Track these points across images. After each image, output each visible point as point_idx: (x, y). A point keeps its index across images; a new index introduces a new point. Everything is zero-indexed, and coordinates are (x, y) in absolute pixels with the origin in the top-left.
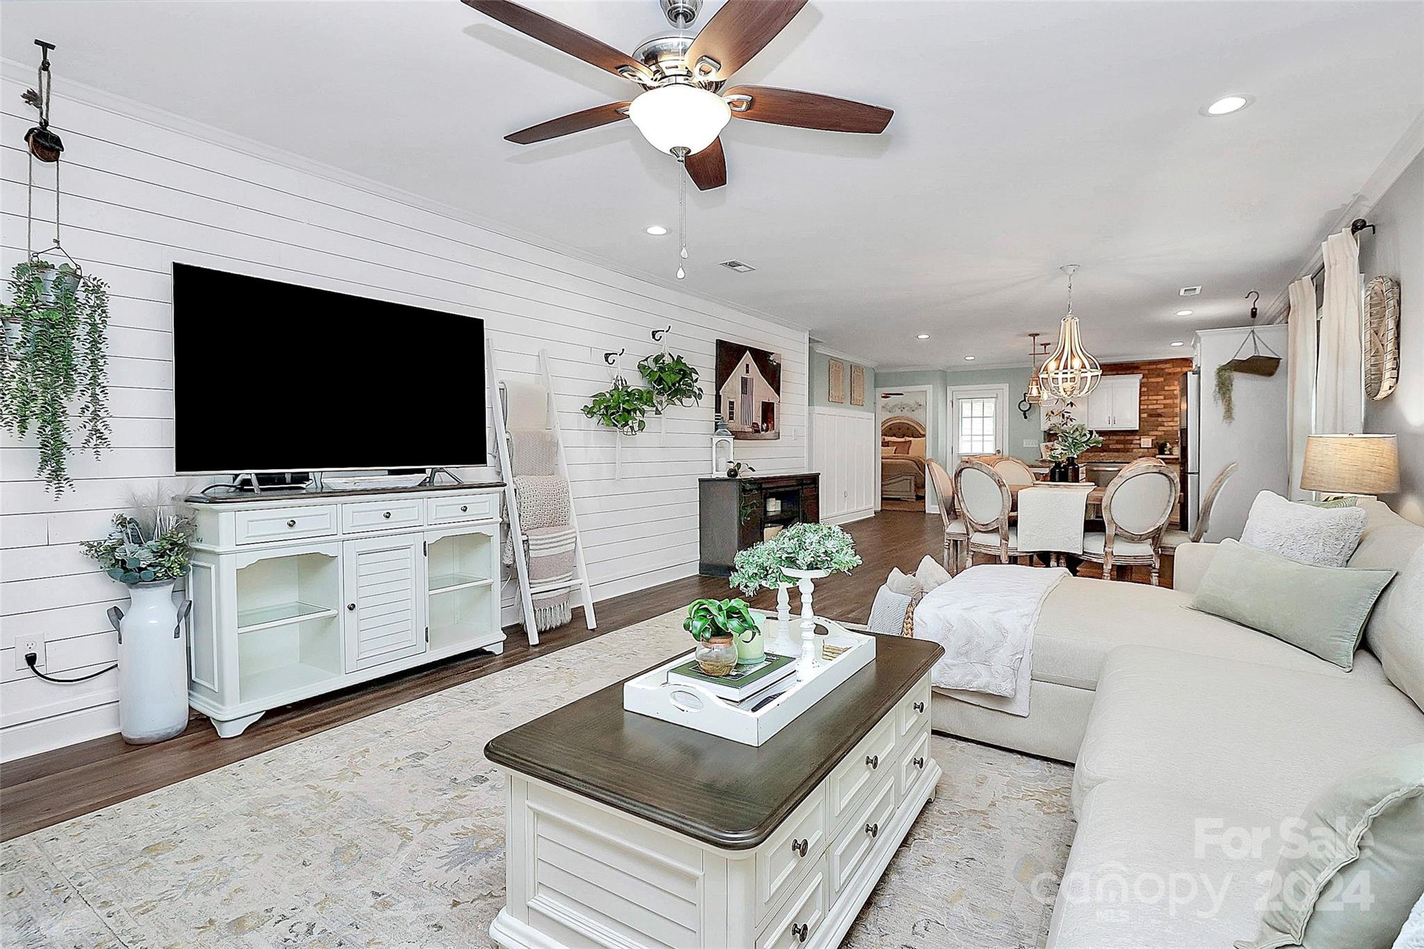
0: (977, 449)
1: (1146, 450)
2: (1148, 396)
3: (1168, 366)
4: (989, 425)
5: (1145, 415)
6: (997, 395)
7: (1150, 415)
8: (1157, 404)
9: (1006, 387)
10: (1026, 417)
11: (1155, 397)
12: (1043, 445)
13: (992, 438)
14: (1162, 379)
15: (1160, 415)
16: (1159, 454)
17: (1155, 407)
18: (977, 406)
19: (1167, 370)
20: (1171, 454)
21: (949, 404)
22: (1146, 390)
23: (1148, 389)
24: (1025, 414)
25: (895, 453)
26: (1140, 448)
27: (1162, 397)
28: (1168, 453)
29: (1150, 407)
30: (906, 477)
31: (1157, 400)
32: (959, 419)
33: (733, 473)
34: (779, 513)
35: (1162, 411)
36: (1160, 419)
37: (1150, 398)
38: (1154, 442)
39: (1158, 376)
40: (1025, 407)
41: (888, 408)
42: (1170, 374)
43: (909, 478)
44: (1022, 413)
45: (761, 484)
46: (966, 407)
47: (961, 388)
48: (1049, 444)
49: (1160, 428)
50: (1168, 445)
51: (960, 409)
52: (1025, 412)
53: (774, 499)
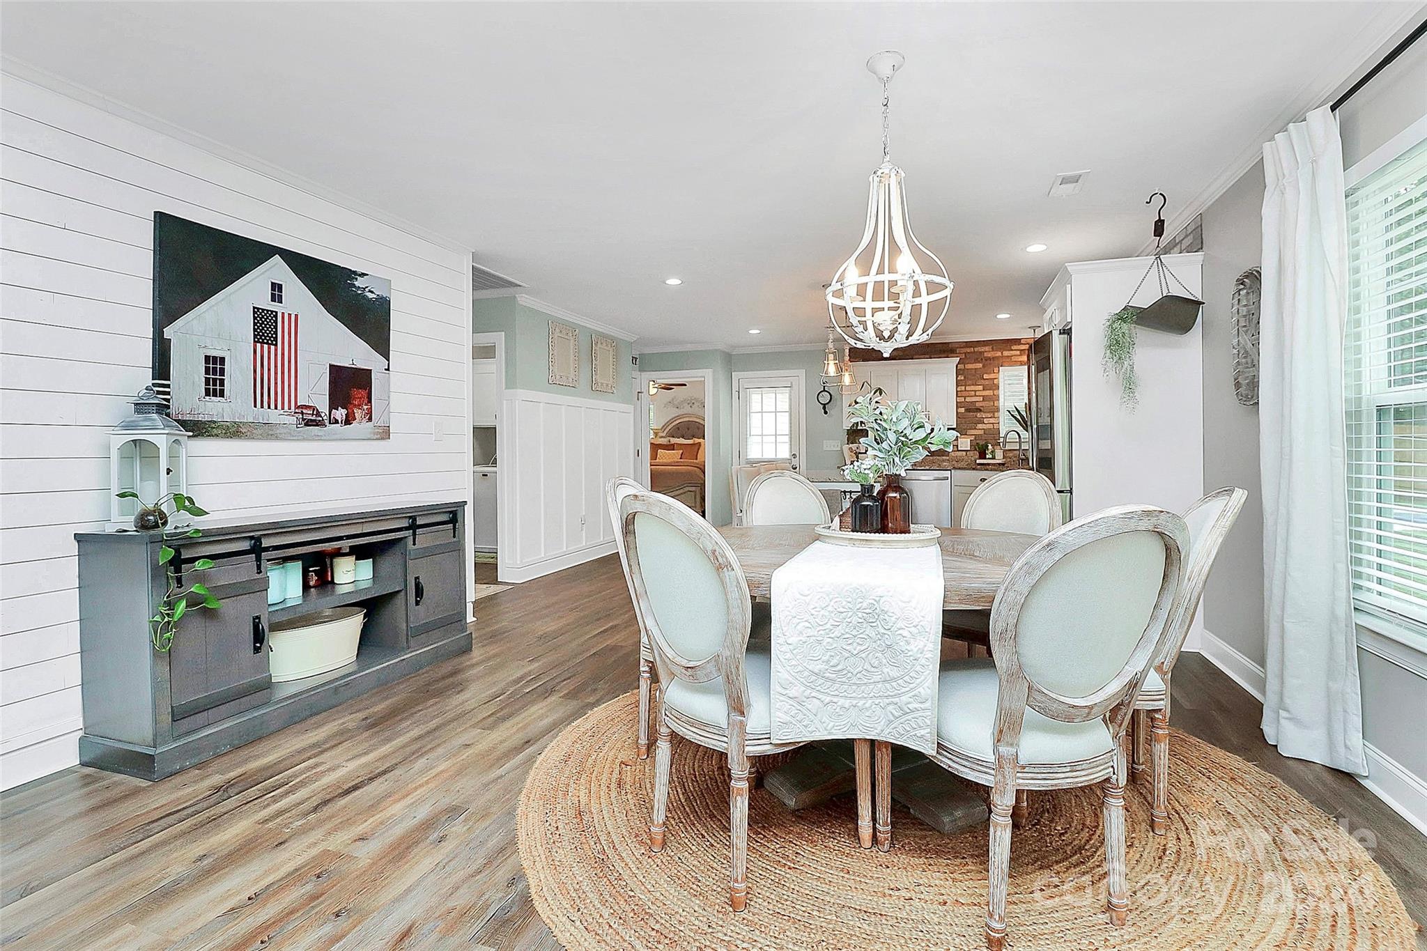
0: (769, 454)
1: (964, 453)
2: (965, 386)
3: (987, 348)
4: (784, 420)
5: (962, 410)
6: (792, 383)
7: (968, 410)
8: (975, 396)
9: (802, 373)
10: (826, 413)
11: (973, 388)
12: (846, 447)
13: (787, 439)
14: (981, 365)
15: (979, 410)
16: (980, 459)
17: (974, 399)
18: (769, 398)
19: (986, 354)
20: (994, 458)
21: (735, 394)
22: (963, 377)
23: (965, 377)
24: (824, 408)
25: (681, 458)
26: (958, 451)
27: (981, 388)
28: (991, 456)
29: (968, 399)
30: (691, 489)
31: (975, 391)
32: (745, 414)
33: (150, 522)
34: (368, 584)
35: (981, 404)
36: (979, 415)
37: (968, 388)
38: (974, 443)
39: (976, 361)
40: (825, 398)
41: (675, 403)
42: (989, 359)
43: (693, 489)
44: (822, 406)
45: (258, 540)
46: (755, 398)
47: (750, 374)
48: (854, 446)
49: (980, 426)
50: (990, 447)
51: (747, 402)
52: (824, 405)
53: (354, 558)
